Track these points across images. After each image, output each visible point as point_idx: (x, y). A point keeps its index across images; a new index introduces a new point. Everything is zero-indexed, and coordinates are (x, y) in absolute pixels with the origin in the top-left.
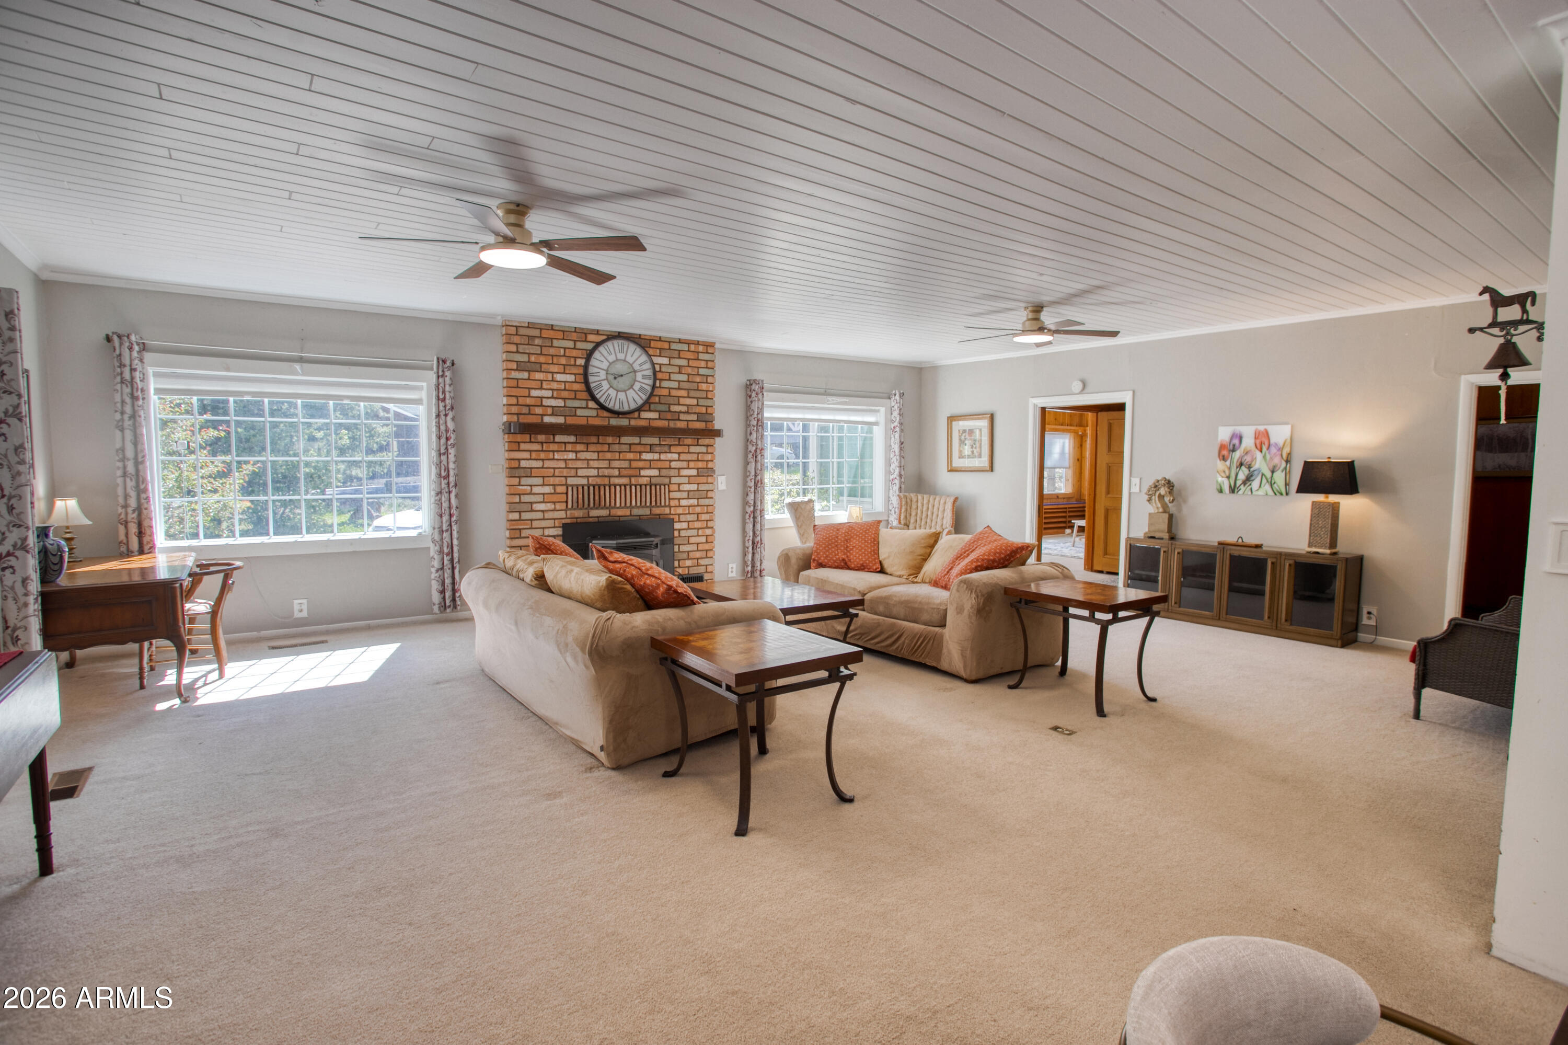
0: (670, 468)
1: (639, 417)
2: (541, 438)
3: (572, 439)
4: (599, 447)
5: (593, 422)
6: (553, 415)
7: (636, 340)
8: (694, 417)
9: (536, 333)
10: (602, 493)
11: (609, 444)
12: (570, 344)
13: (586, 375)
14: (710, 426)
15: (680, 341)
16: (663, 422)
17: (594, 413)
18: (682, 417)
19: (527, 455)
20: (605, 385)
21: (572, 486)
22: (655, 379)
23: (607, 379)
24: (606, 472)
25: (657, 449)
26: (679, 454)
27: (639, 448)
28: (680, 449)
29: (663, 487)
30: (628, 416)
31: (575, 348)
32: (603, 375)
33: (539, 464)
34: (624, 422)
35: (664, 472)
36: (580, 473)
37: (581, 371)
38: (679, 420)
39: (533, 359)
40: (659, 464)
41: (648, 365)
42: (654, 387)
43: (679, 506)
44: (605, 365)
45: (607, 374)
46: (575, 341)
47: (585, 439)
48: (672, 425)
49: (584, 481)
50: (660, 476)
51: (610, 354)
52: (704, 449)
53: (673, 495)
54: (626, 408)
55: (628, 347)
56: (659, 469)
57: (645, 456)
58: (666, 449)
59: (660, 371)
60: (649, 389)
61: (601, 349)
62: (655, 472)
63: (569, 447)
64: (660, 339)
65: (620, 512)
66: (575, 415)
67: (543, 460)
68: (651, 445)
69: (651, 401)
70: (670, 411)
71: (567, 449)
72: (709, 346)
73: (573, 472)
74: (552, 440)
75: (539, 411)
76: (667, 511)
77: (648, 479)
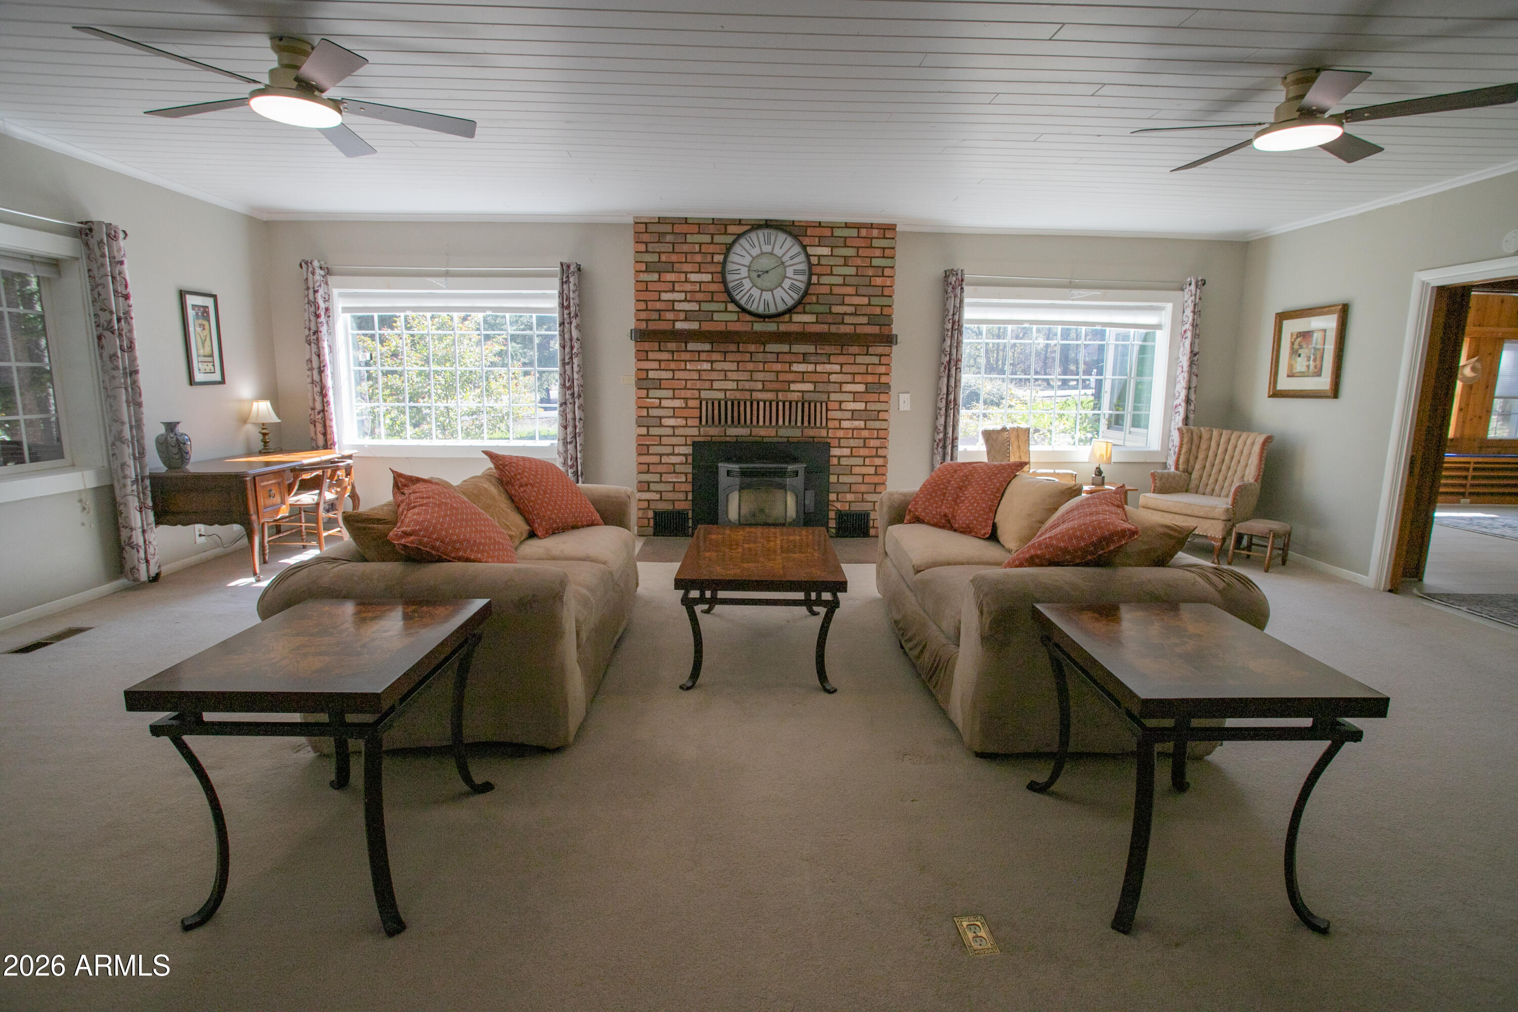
0: (829, 382)
1: (790, 321)
2: (672, 346)
3: (707, 347)
4: (738, 357)
5: (732, 327)
6: (686, 320)
7: (788, 229)
8: (864, 320)
9: (668, 228)
10: (742, 409)
11: (751, 353)
12: (707, 239)
13: (723, 273)
14: (885, 331)
15: (847, 226)
16: (823, 326)
17: (734, 317)
18: (847, 319)
19: (655, 365)
20: (747, 284)
21: (707, 401)
22: (811, 274)
23: (749, 277)
24: (747, 385)
25: (813, 359)
26: (841, 365)
27: (788, 358)
28: (842, 359)
29: (818, 405)
30: (775, 320)
31: (712, 243)
32: (744, 272)
33: (669, 375)
34: (771, 327)
35: (820, 387)
36: (716, 385)
37: (719, 269)
38: (843, 323)
39: (663, 258)
40: (815, 378)
41: (802, 258)
42: (809, 284)
43: (840, 428)
44: (747, 260)
45: (749, 270)
46: (712, 235)
47: (722, 347)
48: (834, 329)
49: (721, 395)
50: (814, 391)
51: (753, 246)
52: (876, 360)
53: (831, 414)
54: (773, 310)
55: (776, 237)
56: (815, 383)
57: (795, 367)
58: (824, 359)
59: (819, 264)
60: (802, 286)
61: (743, 241)
62: (809, 387)
63: (703, 356)
64: (820, 225)
65: (762, 432)
66: (712, 320)
67: (673, 371)
68: (804, 354)
69: (806, 300)
70: (831, 313)
71: (701, 358)
72: (888, 230)
73: (707, 385)
74: (684, 348)
75: (670, 316)
76: (824, 433)
77: (800, 394)
